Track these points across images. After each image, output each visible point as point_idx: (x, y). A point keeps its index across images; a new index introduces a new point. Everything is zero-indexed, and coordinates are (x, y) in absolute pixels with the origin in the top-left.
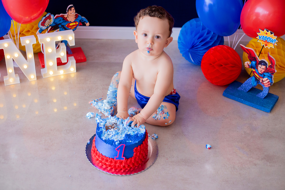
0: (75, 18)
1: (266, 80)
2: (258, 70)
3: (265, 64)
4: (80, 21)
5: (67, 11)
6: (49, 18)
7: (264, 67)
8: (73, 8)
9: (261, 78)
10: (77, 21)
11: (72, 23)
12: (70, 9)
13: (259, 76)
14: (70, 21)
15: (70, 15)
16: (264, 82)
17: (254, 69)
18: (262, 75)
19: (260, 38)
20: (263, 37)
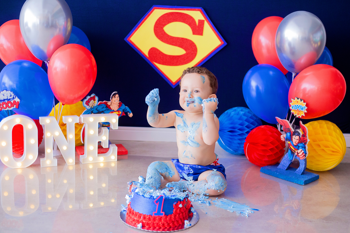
0: (118, 107)
1: (301, 152)
2: (293, 142)
3: (299, 134)
4: (123, 110)
5: (111, 99)
6: (93, 98)
7: (297, 137)
8: (117, 96)
9: (296, 150)
10: (120, 110)
11: (115, 111)
12: (114, 96)
13: (294, 149)
14: (113, 110)
15: (113, 103)
16: (299, 155)
17: (289, 141)
18: (297, 147)
19: (293, 108)
20: (295, 106)
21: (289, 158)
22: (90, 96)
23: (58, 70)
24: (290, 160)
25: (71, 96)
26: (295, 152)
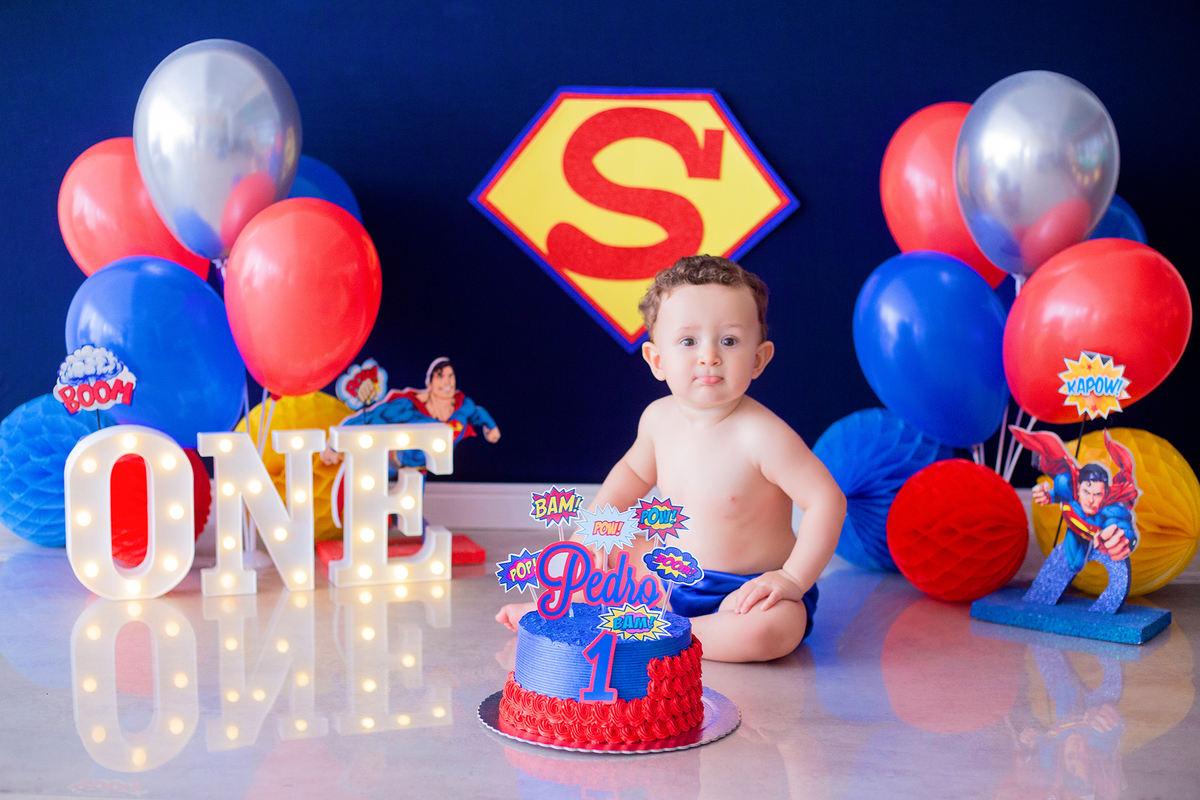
0: (452, 408)
1: (1114, 534)
2: (1079, 504)
3: (1101, 475)
4: (469, 420)
5: (427, 380)
6: (372, 375)
7: (1097, 487)
8: (448, 370)
9: (1095, 532)
10: (460, 418)
12: (439, 371)
13: (1088, 526)
14: (434, 417)
15: (436, 396)
16: (1108, 545)
17: (1066, 502)
18: (1098, 519)
19: (1070, 388)
20: (1081, 381)
21: (1071, 560)
22: (360, 364)
23: (258, 282)
24: (1072, 567)
25: (299, 368)
26: (1092, 537)
